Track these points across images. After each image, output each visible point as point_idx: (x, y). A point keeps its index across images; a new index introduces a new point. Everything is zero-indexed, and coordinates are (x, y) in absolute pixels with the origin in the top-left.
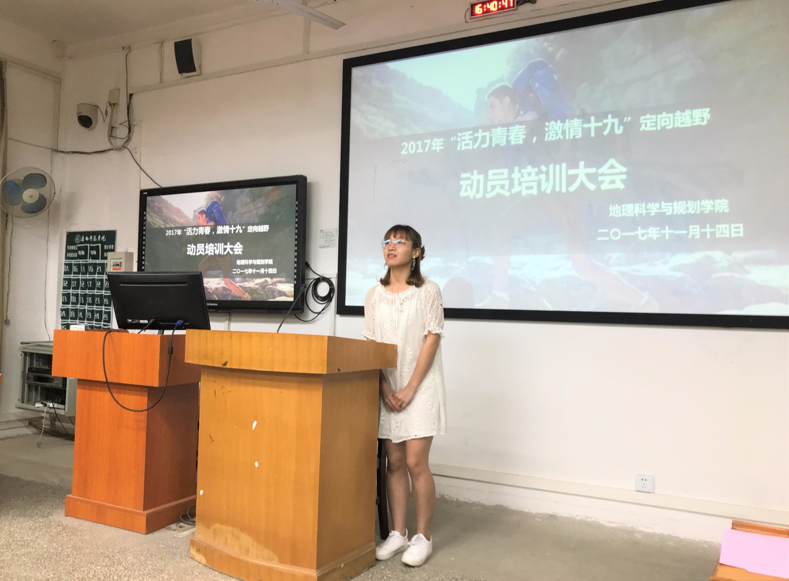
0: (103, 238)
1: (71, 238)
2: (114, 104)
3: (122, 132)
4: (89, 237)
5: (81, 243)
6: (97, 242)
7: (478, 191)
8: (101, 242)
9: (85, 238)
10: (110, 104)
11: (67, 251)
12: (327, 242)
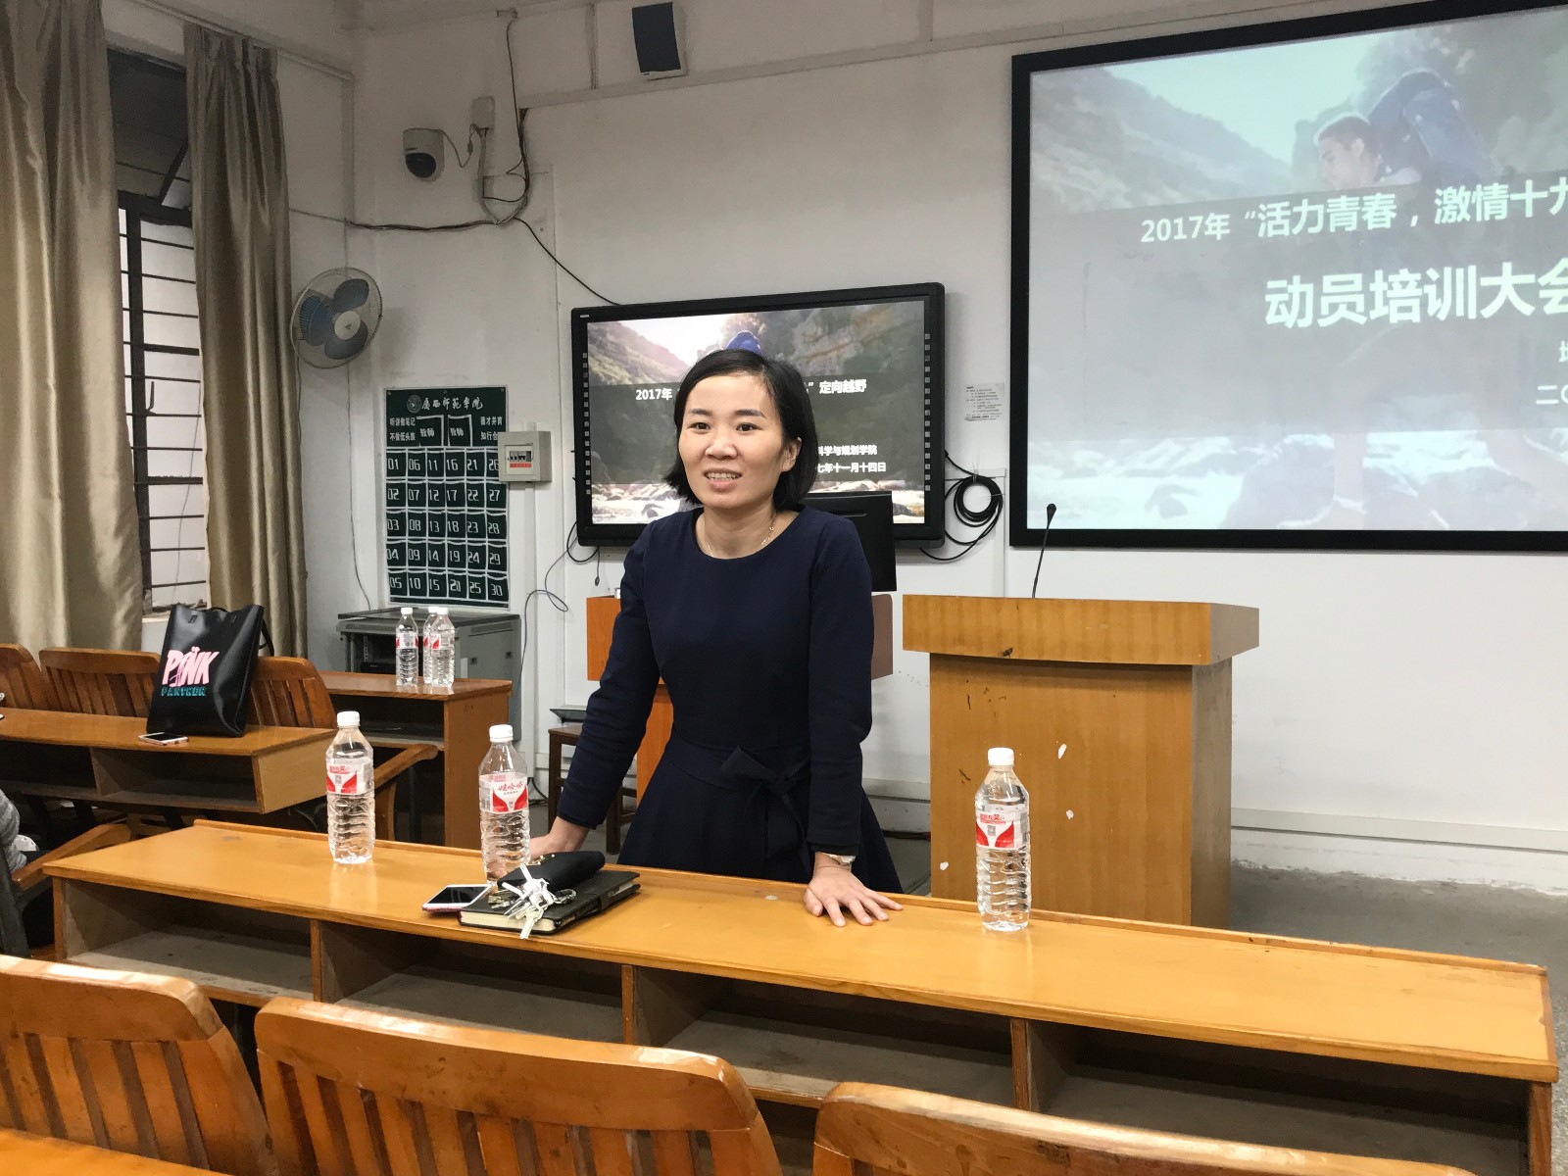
0: (476, 402)
1: (398, 402)
2: (487, 129)
3: (508, 188)
4: (441, 401)
5: (424, 412)
6: (462, 411)
7: (1302, 314)
8: (471, 410)
9: (431, 403)
10: (478, 130)
11: (390, 429)
12: (983, 408)
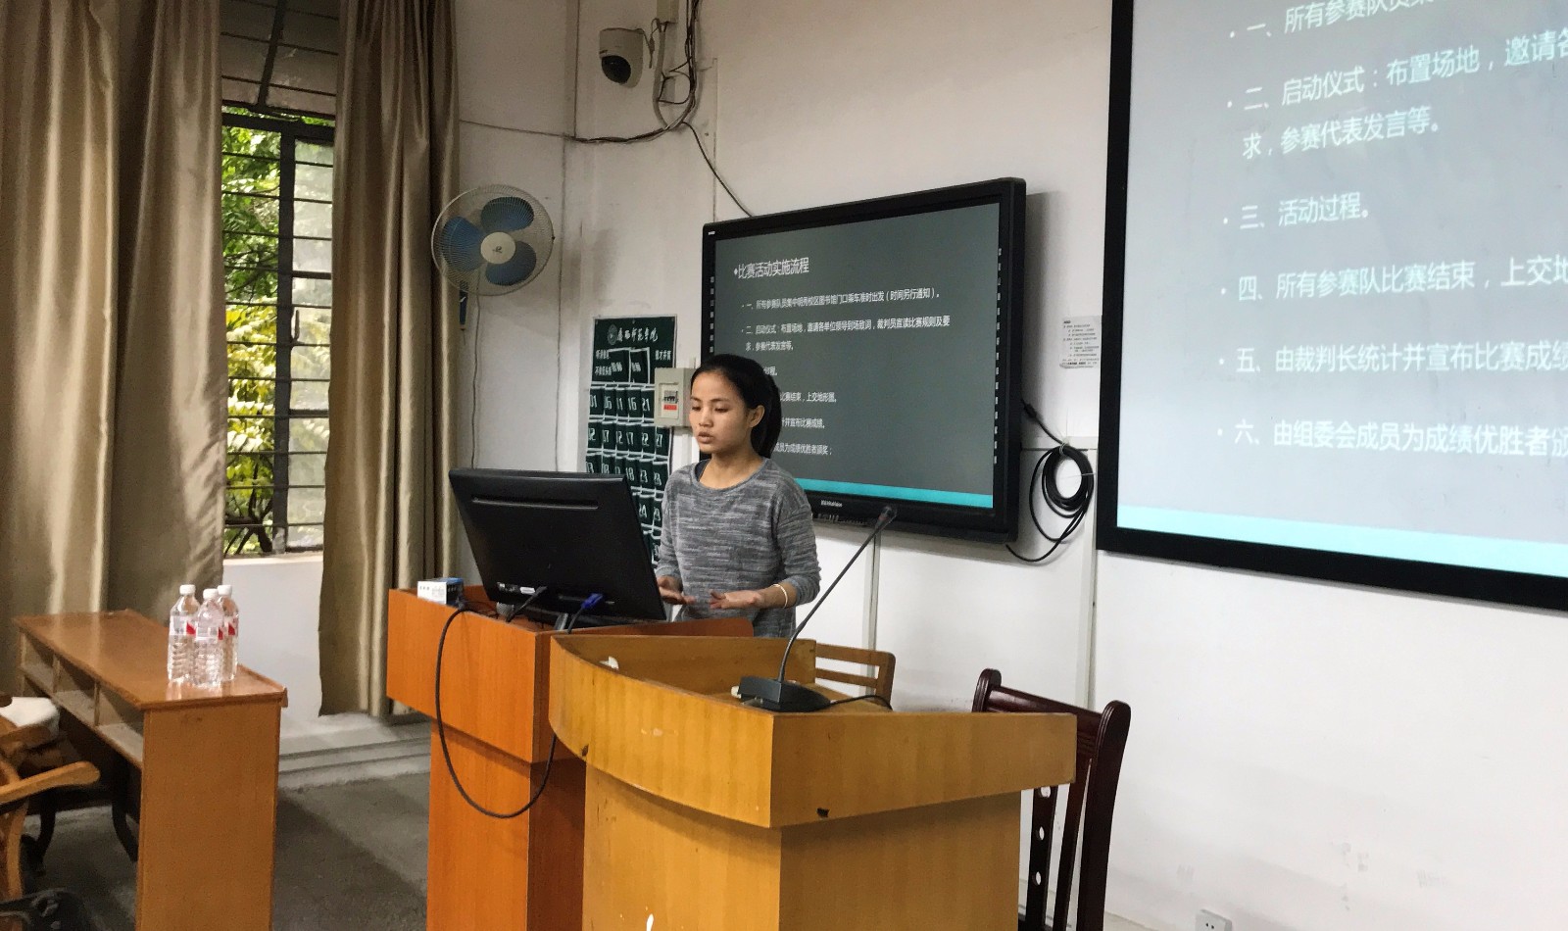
0: (653, 333)
1: (604, 330)
2: (667, 23)
3: (680, 88)
4: (631, 332)
5: (618, 345)
6: (643, 344)
8: (649, 343)
9: (624, 334)
10: (659, 25)
11: (597, 362)
12: (1080, 352)
